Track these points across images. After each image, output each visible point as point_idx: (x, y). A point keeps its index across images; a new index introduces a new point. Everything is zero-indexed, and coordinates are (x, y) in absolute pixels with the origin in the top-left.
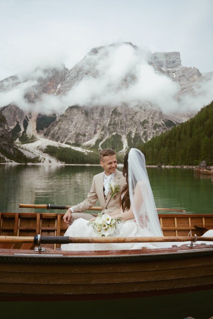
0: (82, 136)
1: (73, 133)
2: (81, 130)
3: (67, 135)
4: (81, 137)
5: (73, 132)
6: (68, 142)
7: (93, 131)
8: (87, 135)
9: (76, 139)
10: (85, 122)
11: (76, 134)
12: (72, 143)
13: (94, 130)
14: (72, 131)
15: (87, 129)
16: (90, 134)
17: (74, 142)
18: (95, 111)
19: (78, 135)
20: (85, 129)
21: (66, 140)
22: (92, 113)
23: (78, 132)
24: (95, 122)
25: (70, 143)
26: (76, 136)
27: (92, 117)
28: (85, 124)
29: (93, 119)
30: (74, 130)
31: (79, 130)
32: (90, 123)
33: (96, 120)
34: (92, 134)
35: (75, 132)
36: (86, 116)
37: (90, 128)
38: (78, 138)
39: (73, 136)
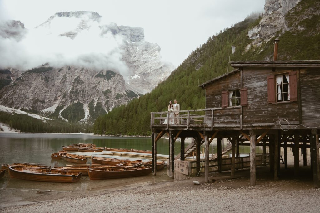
0: (41, 103)
1: (30, 99)
2: (39, 96)
3: (23, 101)
4: (39, 103)
5: (31, 98)
6: (25, 108)
7: (53, 98)
8: (46, 101)
9: (34, 105)
10: (45, 88)
11: (34, 100)
12: (28, 109)
13: (54, 97)
14: (30, 97)
15: (47, 95)
16: (50, 101)
17: (31, 109)
18: (57, 77)
19: (36, 101)
20: (45, 95)
21: (22, 105)
22: (54, 80)
23: (36, 98)
24: (56, 88)
25: (27, 110)
26: (34, 102)
27: (53, 84)
28: (45, 91)
29: (53, 85)
30: (32, 95)
31: (38, 96)
32: (50, 89)
33: (57, 86)
34: (52, 101)
35: (33, 98)
36: (46, 82)
37: (50, 94)
38: (37, 105)
39: (30, 102)
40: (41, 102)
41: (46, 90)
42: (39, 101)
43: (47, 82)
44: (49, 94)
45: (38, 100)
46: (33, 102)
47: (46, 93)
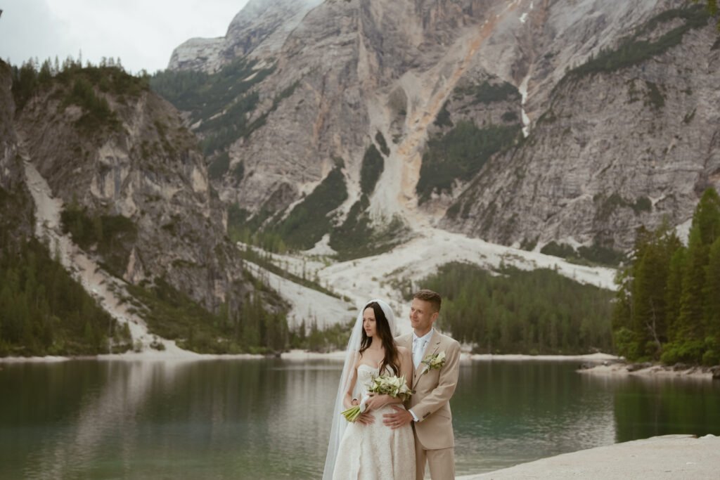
0: (632, 212)
1: (583, 197)
2: (624, 179)
3: (554, 210)
4: (623, 213)
5: (588, 194)
6: (560, 241)
7: (688, 180)
8: (654, 201)
9: (600, 226)
10: (648, 138)
11: (600, 202)
12: (576, 245)
13: (695, 175)
14: (583, 187)
15: (661, 172)
16: (671, 196)
17: (588, 243)
18: (702, 77)
19: (607, 205)
20: (650, 174)
21: (551, 230)
22: (689, 92)
23: (610, 193)
24: (703, 132)
25: (570, 248)
26: (598, 210)
27: (684, 113)
28: (648, 151)
29: (687, 120)
30: (590, 181)
31: (618, 182)
32: (674, 141)
33: (709, 122)
34: (682, 196)
35: (596, 192)
36: (651, 110)
37: (676, 165)
38: (612, 222)
39: (584, 211)
40: (632, 205)
41: (653, 147)
42: (623, 205)
43: (657, 108)
44: (666, 167)
45: (616, 200)
46: (594, 211)
47: (653, 163)
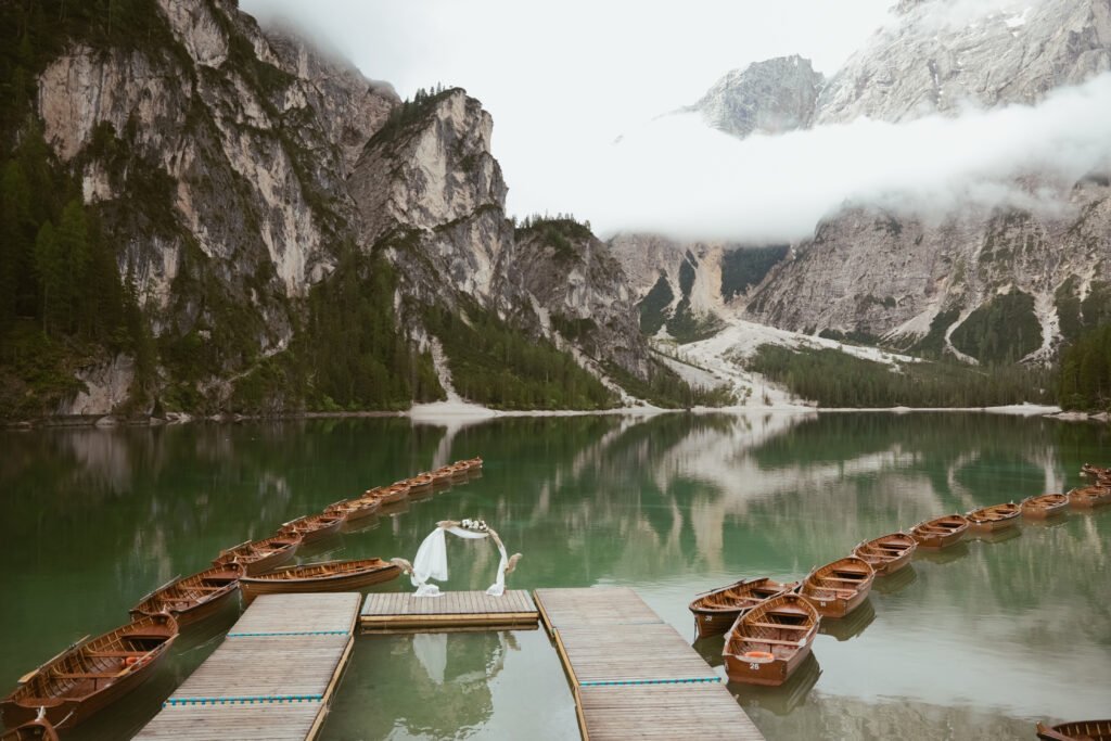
0: (882, 308)
1: (847, 297)
2: (876, 284)
3: (825, 306)
4: (877, 309)
5: (849, 294)
6: (832, 328)
7: (920, 285)
8: (897, 300)
9: (860, 317)
10: (892, 255)
11: (859, 301)
12: (844, 331)
13: (925, 281)
14: (846, 290)
15: (901, 279)
16: (910, 296)
17: (852, 330)
19: (865, 302)
20: (893, 280)
21: (825, 321)
22: (917, 223)
23: (866, 294)
24: (928, 251)
25: (839, 333)
26: (858, 306)
27: (915, 237)
28: (891, 264)
29: (918, 243)
30: (850, 285)
31: (871, 286)
32: (909, 257)
33: (932, 244)
34: (917, 296)
35: (855, 294)
36: (892, 235)
37: (911, 274)
38: (868, 315)
39: (848, 307)
40: (882, 303)
41: (895, 261)
42: (876, 303)
43: (896, 234)
44: (905, 276)
45: (870, 300)
46: (855, 306)
47: (895, 273)
